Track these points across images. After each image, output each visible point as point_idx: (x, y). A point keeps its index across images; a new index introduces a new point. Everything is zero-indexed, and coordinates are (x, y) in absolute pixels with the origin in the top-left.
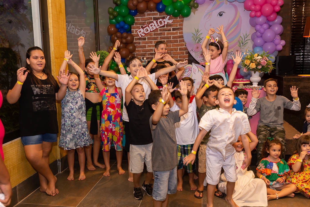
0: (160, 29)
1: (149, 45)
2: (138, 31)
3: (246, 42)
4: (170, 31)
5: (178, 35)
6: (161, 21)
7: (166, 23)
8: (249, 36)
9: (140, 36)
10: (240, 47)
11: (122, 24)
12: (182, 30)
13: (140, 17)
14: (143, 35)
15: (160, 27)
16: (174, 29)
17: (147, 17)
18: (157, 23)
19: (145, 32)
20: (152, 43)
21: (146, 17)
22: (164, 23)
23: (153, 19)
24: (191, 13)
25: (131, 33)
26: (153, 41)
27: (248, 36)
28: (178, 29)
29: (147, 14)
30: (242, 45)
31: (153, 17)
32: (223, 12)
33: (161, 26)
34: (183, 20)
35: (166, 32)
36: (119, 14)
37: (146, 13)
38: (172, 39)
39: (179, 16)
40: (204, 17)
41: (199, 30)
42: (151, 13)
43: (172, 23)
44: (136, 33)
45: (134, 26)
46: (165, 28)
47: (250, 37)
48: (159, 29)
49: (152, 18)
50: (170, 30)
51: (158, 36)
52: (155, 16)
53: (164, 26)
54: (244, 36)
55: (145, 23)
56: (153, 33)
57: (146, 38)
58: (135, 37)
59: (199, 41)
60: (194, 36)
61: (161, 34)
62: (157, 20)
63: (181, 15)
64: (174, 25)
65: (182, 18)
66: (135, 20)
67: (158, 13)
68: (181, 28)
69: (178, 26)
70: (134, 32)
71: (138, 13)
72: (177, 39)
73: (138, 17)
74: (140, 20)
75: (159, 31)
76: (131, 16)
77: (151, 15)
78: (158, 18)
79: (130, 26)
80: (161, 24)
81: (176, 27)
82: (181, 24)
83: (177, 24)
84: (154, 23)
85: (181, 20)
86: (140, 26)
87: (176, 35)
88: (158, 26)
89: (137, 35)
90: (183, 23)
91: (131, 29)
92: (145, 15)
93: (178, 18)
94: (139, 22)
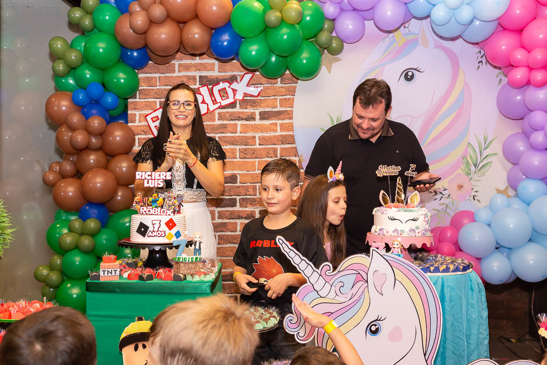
0: (219, 113)
2: (149, 118)
3: (485, 161)
4: (254, 119)
5: (279, 133)
6: (225, 88)
7: (239, 96)
8: (493, 143)
10: (468, 174)
11: (96, 91)
12: (291, 118)
13: (157, 75)
15: (220, 107)
16: (264, 116)
17: (180, 74)
18: (211, 94)
21: (176, 74)
22: (235, 95)
23: (198, 83)
24: (323, 66)
25: (127, 122)
27: (490, 142)
28: (277, 115)
29: (180, 66)
30: (473, 168)
31: (200, 77)
32: (416, 69)
33: (224, 103)
34: (295, 88)
35: (239, 123)
36: (86, 59)
37: (176, 63)
38: (257, 146)
39: (282, 75)
42: (193, 62)
43: (259, 95)
44: (145, 123)
45: (137, 100)
46: (238, 109)
47: (497, 147)
48: (217, 111)
49: (194, 78)
50: (251, 118)
52: (204, 73)
53: (232, 105)
54: (480, 144)
58: (138, 134)
61: (225, 129)
62: (212, 86)
63: (288, 72)
64: (266, 100)
65: (292, 82)
66: (142, 84)
67: (214, 64)
68: (287, 111)
69: (279, 106)
70: (135, 121)
71: (151, 62)
72: (274, 146)
73: (151, 72)
74: (158, 84)
75: (217, 118)
76: (129, 69)
77: (193, 68)
78: (216, 80)
79: (122, 100)
80: (223, 98)
81: (271, 110)
82: (289, 99)
83: (274, 99)
84: (201, 94)
85: (288, 89)
86: (156, 102)
87: (271, 134)
88: (215, 102)
89: (146, 129)
90: (293, 98)
91: (126, 110)
92: (174, 68)
93: (277, 83)
94: (152, 89)
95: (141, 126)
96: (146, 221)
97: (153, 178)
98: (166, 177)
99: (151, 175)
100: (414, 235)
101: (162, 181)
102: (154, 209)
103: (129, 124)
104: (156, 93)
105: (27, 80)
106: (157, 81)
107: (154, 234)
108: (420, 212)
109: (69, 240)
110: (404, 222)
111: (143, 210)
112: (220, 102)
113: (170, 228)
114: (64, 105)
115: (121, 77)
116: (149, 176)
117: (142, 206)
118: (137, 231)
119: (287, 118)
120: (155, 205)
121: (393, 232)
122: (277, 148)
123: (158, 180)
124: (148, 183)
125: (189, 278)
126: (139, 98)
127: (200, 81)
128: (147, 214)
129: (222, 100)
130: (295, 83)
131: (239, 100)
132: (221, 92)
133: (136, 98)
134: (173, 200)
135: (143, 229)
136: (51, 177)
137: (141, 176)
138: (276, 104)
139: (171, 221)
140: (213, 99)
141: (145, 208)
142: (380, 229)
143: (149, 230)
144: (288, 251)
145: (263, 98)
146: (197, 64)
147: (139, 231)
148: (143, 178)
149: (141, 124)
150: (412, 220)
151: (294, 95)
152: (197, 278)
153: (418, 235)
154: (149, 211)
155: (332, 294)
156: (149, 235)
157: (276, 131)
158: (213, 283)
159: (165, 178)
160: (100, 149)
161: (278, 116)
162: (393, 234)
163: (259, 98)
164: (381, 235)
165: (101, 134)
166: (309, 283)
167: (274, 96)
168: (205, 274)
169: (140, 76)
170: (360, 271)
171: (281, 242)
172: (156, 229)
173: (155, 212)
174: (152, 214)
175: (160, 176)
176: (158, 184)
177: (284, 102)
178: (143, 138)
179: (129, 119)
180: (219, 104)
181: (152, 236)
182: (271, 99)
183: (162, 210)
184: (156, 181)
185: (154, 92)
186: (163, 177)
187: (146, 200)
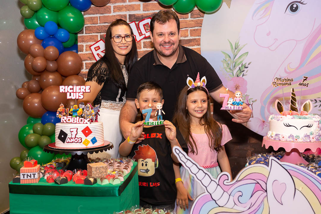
0: (144, 43)
2: (92, 48)
6: (148, 23)
11: (52, 28)
12: (199, 45)
13: (98, 15)
15: (145, 38)
17: (115, 14)
18: (138, 28)
21: (112, 14)
24: (223, 3)
25: (77, 52)
29: (115, 7)
31: (130, 15)
32: (299, 2)
33: (147, 35)
34: (202, 21)
36: (43, 4)
37: (111, 5)
39: (191, 11)
40: (253, 16)
41: (241, 44)
44: (90, 52)
45: (84, 34)
48: (142, 41)
49: (125, 16)
52: (132, 13)
58: (85, 60)
59: (240, 70)
60: (228, 58)
62: (138, 22)
63: (196, 9)
65: (199, 16)
66: (86, 22)
67: (140, 5)
68: (195, 39)
69: (189, 35)
70: (83, 50)
71: (93, 6)
73: (93, 13)
74: (99, 22)
75: (142, 46)
76: (76, 11)
77: (124, 9)
78: (141, 17)
79: (74, 35)
80: (147, 31)
81: (183, 39)
82: (197, 30)
83: (186, 30)
85: (197, 22)
86: (97, 36)
88: (141, 34)
89: (91, 56)
90: (201, 29)
91: (76, 43)
92: (110, 9)
93: (188, 17)
94: (95, 26)
95: (87, 54)
96: (65, 129)
97: (75, 91)
98: (85, 90)
99: (73, 89)
100: (308, 140)
101: (82, 93)
102: (73, 118)
103: (79, 53)
104: (98, 29)
105: (5, 23)
106: (98, 20)
107: (72, 140)
108: (314, 119)
109: (32, 138)
110: (299, 128)
111: (63, 119)
112: (145, 34)
113: (86, 135)
114: (31, 39)
115: (71, 17)
116: (71, 89)
117: (64, 116)
118: (58, 138)
119: (196, 45)
120: (76, 114)
121: (289, 137)
123: (79, 93)
124: (70, 95)
125: (99, 181)
126: (85, 33)
127: (129, 19)
128: (67, 122)
129: (146, 32)
130: (202, 17)
132: (145, 26)
133: (83, 33)
134: (90, 110)
135: (63, 136)
136: (22, 92)
137: (64, 90)
138: (187, 34)
139: (87, 128)
140: (139, 32)
141: (65, 118)
142: (276, 135)
143: (68, 136)
144: (185, 160)
146: (127, 5)
147: (60, 138)
148: (66, 91)
149: (87, 52)
150: (307, 126)
151: (201, 27)
152: (106, 182)
153: (312, 140)
154: (69, 120)
155: (231, 204)
156: (67, 142)
158: (120, 187)
159: (84, 91)
160: (57, 71)
161: (189, 43)
162: (288, 139)
164: (277, 140)
165: (56, 60)
166: (207, 193)
167: (186, 28)
168: (114, 178)
169: (85, 16)
170: (258, 181)
171: (178, 152)
172: (73, 137)
173: (74, 121)
174: (71, 123)
175: (80, 89)
176: (79, 96)
177: (193, 32)
178: (89, 63)
179: (79, 49)
180: (144, 35)
181: (70, 142)
182: (183, 30)
183: (81, 119)
184: (77, 94)
185: (96, 28)
186: (82, 90)
187: (67, 111)
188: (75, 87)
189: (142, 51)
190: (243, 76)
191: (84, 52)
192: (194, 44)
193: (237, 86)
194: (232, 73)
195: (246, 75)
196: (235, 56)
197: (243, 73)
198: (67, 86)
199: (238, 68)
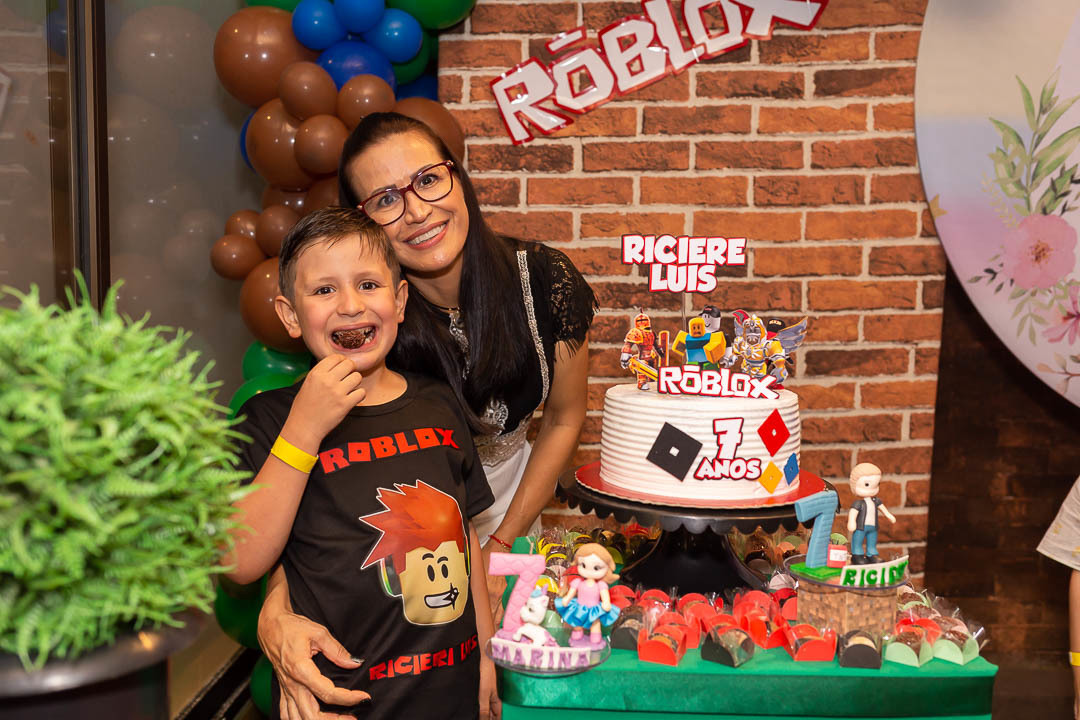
0: (699, 76)
1: (594, 209)
4: (798, 93)
5: (870, 134)
6: (718, 3)
7: (760, 27)
9: (520, 134)
11: (364, 3)
12: (909, 91)
14: (550, 122)
15: (704, 58)
16: (828, 84)
18: (679, 19)
19: (565, 99)
20: (624, 200)
25: (436, 101)
26: (636, 176)
28: (868, 81)
33: (715, 46)
34: (924, 2)
35: (756, 104)
38: (807, 172)
41: (1062, 96)
43: (813, 23)
44: (485, 104)
45: (467, 37)
46: (754, 64)
48: (693, 71)
50: (792, 89)
51: (681, 138)
53: (738, 52)
55: (564, 19)
56: (639, 106)
57: (569, 151)
58: (469, 136)
59: (1057, 192)
60: (1012, 146)
61: (714, 121)
64: (836, 40)
68: (895, 70)
69: (872, 55)
70: (460, 97)
72: (855, 172)
75: (692, 89)
79: (427, 35)
80: (712, 32)
81: (849, 67)
82: (903, 35)
83: (861, 34)
84: (648, 20)
86: (518, 44)
87: (847, 138)
88: (688, 44)
89: (491, 121)
90: (918, 34)
94: (509, 5)
95: (475, 112)
96: (686, 421)
97: (682, 259)
98: (725, 254)
99: (675, 250)
101: (712, 269)
104: (520, 17)
107: (720, 469)
111: (670, 380)
112: (704, 45)
113: (773, 448)
114: (265, 45)
116: (667, 250)
118: (649, 458)
119: (895, 91)
120: (699, 358)
122: (863, 178)
123: (700, 265)
124: (664, 276)
126: (472, 32)
128: (683, 392)
129: (710, 37)
131: (757, 37)
132: (706, 14)
133: (461, 31)
134: (764, 341)
135: (676, 451)
136: (233, 251)
137: (642, 253)
138: (863, 51)
139: (775, 418)
140: (684, 33)
141: (676, 371)
143: (702, 453)
145: (825, 33)
147: (657, 457)
148: (649, 259)
149: (476, 106)
151: (920, 24)
154: (691, 381)
156: (699, 474)
157: (861, 127)
159: (721, 261)
161: (870, 83)
163: (816, 32)
167: (860, 26)
172: (726, 453)
173: (710, 387)
174: (700, 394)
175: (705, 252)
176: (699, 281)
177: (889, 42)
178: (483, 146)
179: (443, 91)
180: (702, 48)
181: (713, 478)
182: (849, 36)
183: (736, 377)
184: (693, 269)
185: (514, 13)
186: (715, 256)
187: (664, 341)
188: (683, 242)
189: (691, 109)
190: (1064, 210)
191: (465, 104)
192: (890, 88)
193: (1040, 249)
194: (1024, 201)
195: (1076, 208)
196: (1040, 138)
197: (1064, 200)
198: (652, 239)
199: (1045, 184)
